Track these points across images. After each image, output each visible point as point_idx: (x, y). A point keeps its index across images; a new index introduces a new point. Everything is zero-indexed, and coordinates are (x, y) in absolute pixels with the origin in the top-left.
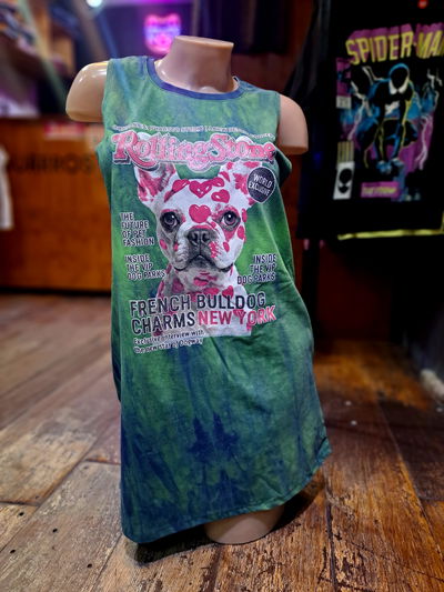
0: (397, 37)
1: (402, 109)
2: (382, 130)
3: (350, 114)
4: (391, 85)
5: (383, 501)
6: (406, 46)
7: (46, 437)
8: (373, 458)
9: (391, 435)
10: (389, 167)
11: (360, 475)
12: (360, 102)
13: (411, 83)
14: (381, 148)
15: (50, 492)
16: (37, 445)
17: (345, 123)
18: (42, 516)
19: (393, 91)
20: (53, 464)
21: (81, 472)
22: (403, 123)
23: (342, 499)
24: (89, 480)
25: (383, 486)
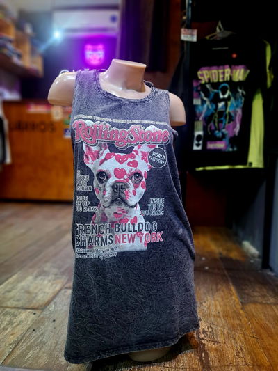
0: (222, 71)
1: (226, 105)
2: (217, 115)
3: (200, 108)
4: (220, 94)
5: (222, 304)
6: (227, 76)
7: (40, 278)
8: (217, 284)
9: (226, 273)
10: (221, 134)
11: (211, 292)
12: (205, 101)
13: (231, 94)
14: (216, 124)
15: (48, 303)
16: (37, 282)
17: (198, 112)
18: (46, 314)
19: (221, 96)
20: (47, 290)
21: (63, 294)
22: (227, 112)
23: (201, 303)
25: (222, 297)
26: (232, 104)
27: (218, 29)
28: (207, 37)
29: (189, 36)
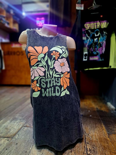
0: (96, 24)
1: (98, 40)
2: (94, 44)
3: (86, 41)
4: (95, 34)
6: (98, 26)
7: (13, 121)
8: (96, 124)
9: (100, 119)
10: (96, 53)
11: (93, 129)
12: (88, 38)
13: (100, 34)
14: (94, 49)
15: (15, 135)
16: (11, 123)
17: (85, 43)
18: (13, 141)
19: (96, 36)
20: (15, 128)
21: (23, 130)
22: (99, 43)
23: (88, 134)
24: (25, 131)
25: (98, 131)
26: (101, 39)
27: (93, 5)
28: (89, 8)
29: (80, 7)
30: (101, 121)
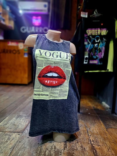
0: (97, 30)
1: (98, 45)
2: (94, 49)
3: (87, 46)
5: (98, 129)
6: (99, 32)
7: (19, 118)
8: (95, 120)
9: (98, 116)
10: (96, 57)
11: (93, 124)
12: (89, 43)
13: (100, 40)
14: (94, 53)
17: (86, 47)
18: (24, 135)
19: (96, 41)
22: (99, 48)
25: (98, 126)
26: (101, 45)
27: (95, 12)
28: (91, 16)
29: (84, 15)
30: (99, 118)
